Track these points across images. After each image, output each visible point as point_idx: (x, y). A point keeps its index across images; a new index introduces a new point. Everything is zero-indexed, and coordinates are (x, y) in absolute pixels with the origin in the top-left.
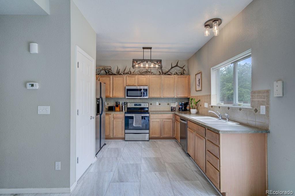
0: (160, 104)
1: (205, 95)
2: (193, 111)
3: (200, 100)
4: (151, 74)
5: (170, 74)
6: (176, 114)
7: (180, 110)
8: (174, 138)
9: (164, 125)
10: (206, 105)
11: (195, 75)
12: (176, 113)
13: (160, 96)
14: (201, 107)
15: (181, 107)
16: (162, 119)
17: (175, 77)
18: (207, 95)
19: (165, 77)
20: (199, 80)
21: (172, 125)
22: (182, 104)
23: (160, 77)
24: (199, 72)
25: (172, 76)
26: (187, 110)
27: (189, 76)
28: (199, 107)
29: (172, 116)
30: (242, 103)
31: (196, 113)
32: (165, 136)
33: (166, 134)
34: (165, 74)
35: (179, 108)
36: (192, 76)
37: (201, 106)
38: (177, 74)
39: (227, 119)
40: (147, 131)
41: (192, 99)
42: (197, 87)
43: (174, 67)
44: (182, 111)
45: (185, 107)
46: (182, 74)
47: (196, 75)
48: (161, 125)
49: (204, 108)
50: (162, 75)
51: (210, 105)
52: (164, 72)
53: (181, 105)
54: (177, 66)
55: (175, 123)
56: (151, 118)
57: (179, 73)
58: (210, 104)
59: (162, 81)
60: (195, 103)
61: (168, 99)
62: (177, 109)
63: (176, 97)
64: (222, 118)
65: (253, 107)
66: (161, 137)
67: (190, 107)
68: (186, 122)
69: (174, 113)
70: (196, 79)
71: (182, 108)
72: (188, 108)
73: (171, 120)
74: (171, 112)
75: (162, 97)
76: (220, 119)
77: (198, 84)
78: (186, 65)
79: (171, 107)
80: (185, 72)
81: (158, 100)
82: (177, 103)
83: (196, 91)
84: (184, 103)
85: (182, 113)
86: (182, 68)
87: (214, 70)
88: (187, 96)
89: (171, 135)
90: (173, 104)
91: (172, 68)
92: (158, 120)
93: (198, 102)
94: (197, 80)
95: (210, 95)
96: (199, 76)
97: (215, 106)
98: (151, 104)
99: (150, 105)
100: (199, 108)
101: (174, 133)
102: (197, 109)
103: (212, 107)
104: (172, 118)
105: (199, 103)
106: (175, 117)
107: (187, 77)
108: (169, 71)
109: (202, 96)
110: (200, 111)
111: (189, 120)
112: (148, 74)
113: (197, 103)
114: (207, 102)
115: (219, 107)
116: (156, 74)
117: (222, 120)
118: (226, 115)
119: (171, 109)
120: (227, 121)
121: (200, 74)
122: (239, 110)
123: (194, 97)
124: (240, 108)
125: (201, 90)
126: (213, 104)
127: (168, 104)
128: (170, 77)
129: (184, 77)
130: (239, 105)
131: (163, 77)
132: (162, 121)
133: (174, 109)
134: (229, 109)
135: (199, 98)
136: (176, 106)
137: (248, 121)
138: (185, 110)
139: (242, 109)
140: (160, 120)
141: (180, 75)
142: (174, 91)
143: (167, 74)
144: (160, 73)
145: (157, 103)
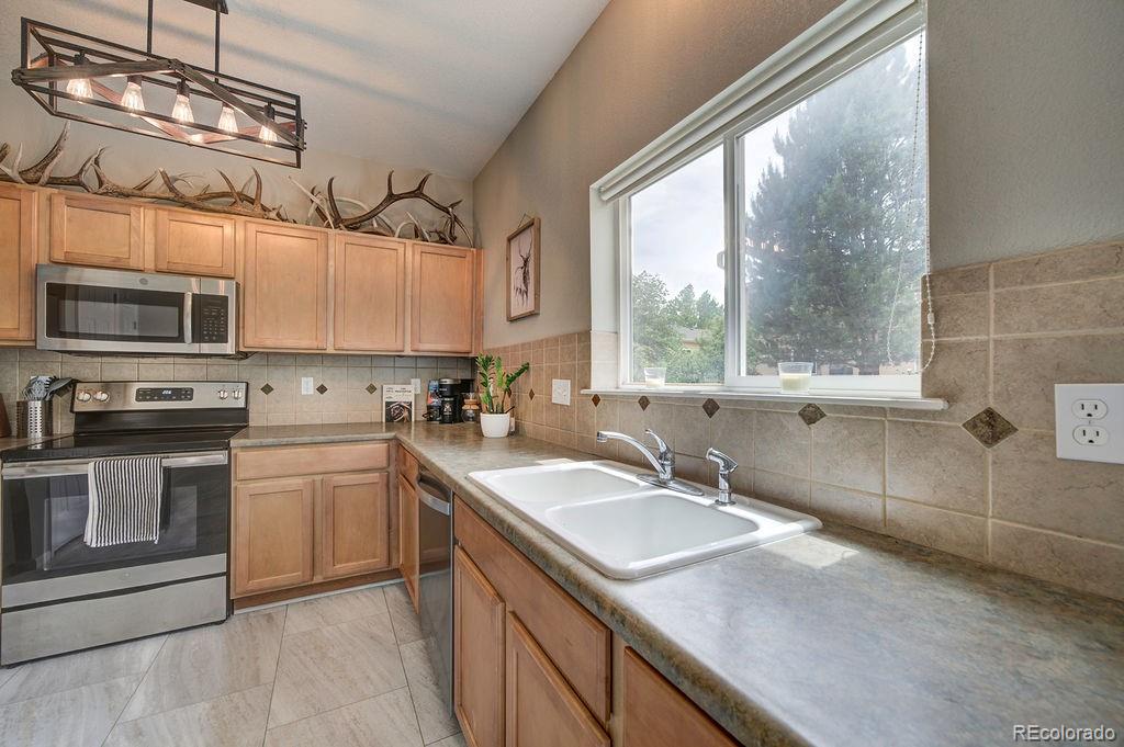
0: (322, 389)
1: (556, 340)
2: (495, 425)
3: (526, 368)
4: (258, 210)
5: (382, 231)
6: (399, 446)
7: (431, 420)
8: (395, 573)
9: (332, 509)
10: (561, 392)
11: (505, 243)
13: (315, 344)
14: (531, 403)
15: (435, 401)
16: (320, 477)
17: (409, 251)
18: (568, 338)
19: (350, 240)
20: (526, 261)
21: (381, 503)
22: (441, 386)
23: (318, 236)
24: (526, 221)
25: (392, 242)
26: (468, 419)
27: (479, 255)
28: (526, 405)
29: (385, 454)
30: (806, 371)
31: (510, 434)
32: (341, 572)
33: (348, 561)
34: (354, 226)
35: (429, 408)
36: (494, 251)
37: (532, 395)
38: (417, 234)
39: (723, 484)
40: (217, 562)
41: (488, 360)
42: (516, 298)
43: (400, 197)
44: (442, 422)
45: (458, 404)
46: (443, 241)
47: (509, 240)
48: (313, 512)
49: (548, 410)
50: (332, 231)
51: (585, 391)
52: (346, 213)
53: (439, 393)
54: (417, 193)
55: (398, 488)
56: (241, 476)
57: (429, 233)
58: (587, 386)
59: (331, 263)
60: (505, 379)
61: (371, 360)
62: (418, 413)
63: (408, 352)
64: (677, 474)
66: (318, 579)
67: (479, 404)
69: (395, 438)
70: (508, 259)
71: (441, 408)
72: (469, 407)
73: (374, 477)
74: (388, 429)
75: (330, 350)
76: (662, 484)
77: (520, 283)
78: (466, 205)
79: (388, 404)
80: (458, 231)
81: (314, 370)
82: (419, 380)
83: (513, 320)
84: (448, 382)
86: (445, 210)
87: (605, 198)
88: (467, 349)
89: (377, 561)
90: (398, 387)
91: (392, 198)
92: (296, 482)
93: (519, 374)
94: (517, 262)
95: (585, 336)
96: (525, 244)
97: (614, 398)
98: (267, 389)
99: (257, 394)
100: (521, 409)
101: (394, 544)
102: (512, 416)
103: (596, 399)
104: (385, 465)
105: (526, 383)
107: (469, 254)
108: (373, 214)
109: (540, 343)
110: (528, 425)
111: (460, 497)
112: (239, 209)
113: (511, 380)
114: (564, 377)
115: (644, 402)
116: (295, 222)
117: (675, 491)
118: (715, 456)
119: (388, 412)
120: (724, 497)
121: (532, 229)
122: (799, 418)
123: (498, 349)
124: (810, 405)
125: (532, 315)
126: (600, 383)
127: (372, 389)
128: (380, 244)
129: (455, 253)
130: (788, 385)
131: (338, 238)
132: (318, 485)
133: (401, 413)
134: (711, 414)
135: (522, 355)
136: (412, 399)
137: (887, 507)
138: (458, 416)
139: (823, 415)
140: (309, 479)
141: (436, 242)
142: (400, 319)
143: (364, 230)
144: (324, 218)
145: (308, 385)
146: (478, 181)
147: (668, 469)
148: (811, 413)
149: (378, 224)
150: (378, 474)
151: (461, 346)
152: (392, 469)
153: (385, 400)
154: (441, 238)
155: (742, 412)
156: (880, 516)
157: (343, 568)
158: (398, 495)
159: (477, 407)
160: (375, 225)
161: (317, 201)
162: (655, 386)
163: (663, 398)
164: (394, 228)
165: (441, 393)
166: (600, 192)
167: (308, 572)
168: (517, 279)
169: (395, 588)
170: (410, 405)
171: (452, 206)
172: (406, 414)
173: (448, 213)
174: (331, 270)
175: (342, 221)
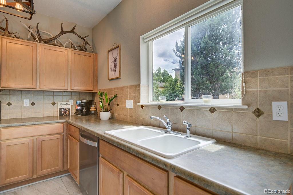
0: (33, 104)
1: (127, 87)
2: (105, 115)
3: (116, 96)
4: (7, 33)
5: (58, 45)
6: (68, 124)
7: (78, 114)
8: (67, 171)
9: (40, 150)
10: (129, 104)
11: (107, 53)
12: (71, 120)
13: (32, 87)
14: (118, 108)
15: (79, 108)
16: (35, 138)
17: (70, 53)
18: (132, 86)
19: (46, 47)
20: (115, 60)
21: (60, 146)
22: (82, 102)
23: (33, 45)
24: (115, 46)
25: (63, 49)
26: (92, 114)
27: (96, 56)
28: (116, 109)
29: (62, 128)
30: (210, 98)
31: (110, 119)
32: (44, 173)
33: (47, 168)
34: (47, 42)
35: (77, 110)
36: (102, 55)
37: (118, 105)
38: (72, 46)
39: (188, 131)
41: (102, 94)
42: (111, 72)
43: (66, 33)
44: (82, 115)
45: (88, 109)
46: (82, 50)
47: (109, 52)
48: (33, 151)
49: (124, 110)
50: (39, 44)
51: (138, 104)
52: (44, 37)
53: (81, 105)
54: (72, 31)
55: (67, 140)
56: (3, 138)
57: (77, 47)
58: (139, 102)
59: (38, 56)
60: (109, 100)
61: (54, 93)
62: (73, 112)
63: (69, 90)
64: (173, 129)
65: (249, 106)
66: (35, 176)
67: (96, 109)
68: (94, 144)
69: (67, 122)
70: (108, 58)
71: (82, 110)
72: (92, 110)
73: (58, 136)
74: (60, 119)
75: (38, 89)
76: (168, 132)
77: (113, 67)
79: (60, 109)
80: (87, 46)
81: (29, 96)
82: (72, 100)
83: (110, 80)
84: (85, 101)
85: (81, 120)
86: (83, 38)
87: (145, 41)
88: (91, 89)
89: (60, 167)
90: (65, 103)
91: (62, 33)
92: (27, 140)
93: (113, 98)
94: (111, 60)
95: (138, 86)
96: (115, 54)
97: (148, 106)
98: (9, 104)
99: (5, 106)
100: (114, 110)
101: (65, 161)
102: (111, 112)
103: (142, 106)
104: (62, 131)
105: (115, 102)
106: (69, 130)
107: (92, 55)
108: (55, 38)
109: (121, 88)
110: (116, 115)
111: (102, 140)
113: (111, 100)
114: (130, 99)
115: (159, 107)
116: (22, 39)
117: (172, 134)
118: (185, 123)
119: (60, 112)
120: (188, 135)
121: (118, 49)
122: (209, 111)
123: (104, 89)
124: (212, 108)
125: (118, 78)
126: (143, 101)
127: (54, 104)
128: (58, 50)
129: (87, 55)
130: (205, 102)
131: (41, 47)
132: (35, 140)
133: (65, 113)
134: (182, 111)
135: (114, 92)
136: (70, 107)
137: (233, 135)
138: (88, 113)
139: (216, 110)
140: (31, 138)
141: (79, 50)
142: (66, 77)
143: (51, 44)
144: (35, 38)
145: (27, 102)
146: (94, 29)
147: (170, 127)
148: (212, 110)
149: (57, 42)
150: (59, 135)
151: (89, 88)
152: (64, 133)
153: (59, 108)
154: (81, 49)
155: (192, 110)
156: (231, 138)
157: (45, 171)
158: (67, 142)
159: (95, 110)
160: (56, 42)
161: (31, 31)
162: (162, 102)
163: (166, 106)
164: (63, 44)
165: (82, 105)
166: (143, 39)
167: (31, 174)
168: (112, 66)
169: (65, 177)
170: (69, 109)
171: (85, 37)
172: (67, 113)
173: (84, 40)
174: (38, 59)
175: (42, 40)
